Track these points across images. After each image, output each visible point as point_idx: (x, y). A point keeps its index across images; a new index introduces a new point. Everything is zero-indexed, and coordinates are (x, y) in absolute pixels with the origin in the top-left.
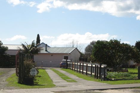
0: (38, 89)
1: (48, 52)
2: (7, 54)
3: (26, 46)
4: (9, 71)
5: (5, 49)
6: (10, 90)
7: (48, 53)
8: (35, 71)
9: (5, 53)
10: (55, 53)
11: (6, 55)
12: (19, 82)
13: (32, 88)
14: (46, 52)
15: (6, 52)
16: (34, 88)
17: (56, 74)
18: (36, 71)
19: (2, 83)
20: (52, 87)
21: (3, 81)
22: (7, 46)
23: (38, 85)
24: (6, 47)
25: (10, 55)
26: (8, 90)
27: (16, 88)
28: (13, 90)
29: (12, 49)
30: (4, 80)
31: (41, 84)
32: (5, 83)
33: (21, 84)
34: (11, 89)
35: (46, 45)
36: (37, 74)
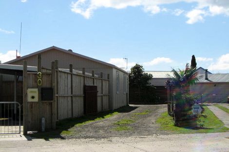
0: (205, 134)
1: (209, 80)
2: (152, 85)
3: (179, 73)
4: (156, 109)
5: (149, 77)
6: (165, 136)
7: (209, 82)
8: (198, 108)
9: (148, 84)
10: (219, 81)
11: (150, 86)
12: (176, 125)
13: (196, 133)
14: (206, 81)
15: (150, 81)
16: (200, 133)
17: (225, 112)
18: (200, 108)
19: (151, 125)
20: (225, 131)
21: (153, 123)
22: (151, 73)
23: (204, 128)
24: (150, 75)
25: (155, 87)
26: (163, 136)
27: (173, 133)
28: (170, 136)
29: (158, 77)
30: (154, 121)
31: (208, 127)
32: (156, 125)
33: (180, 127)
34: (167, 134)
35: (206, 70)
36: (201, 113)
